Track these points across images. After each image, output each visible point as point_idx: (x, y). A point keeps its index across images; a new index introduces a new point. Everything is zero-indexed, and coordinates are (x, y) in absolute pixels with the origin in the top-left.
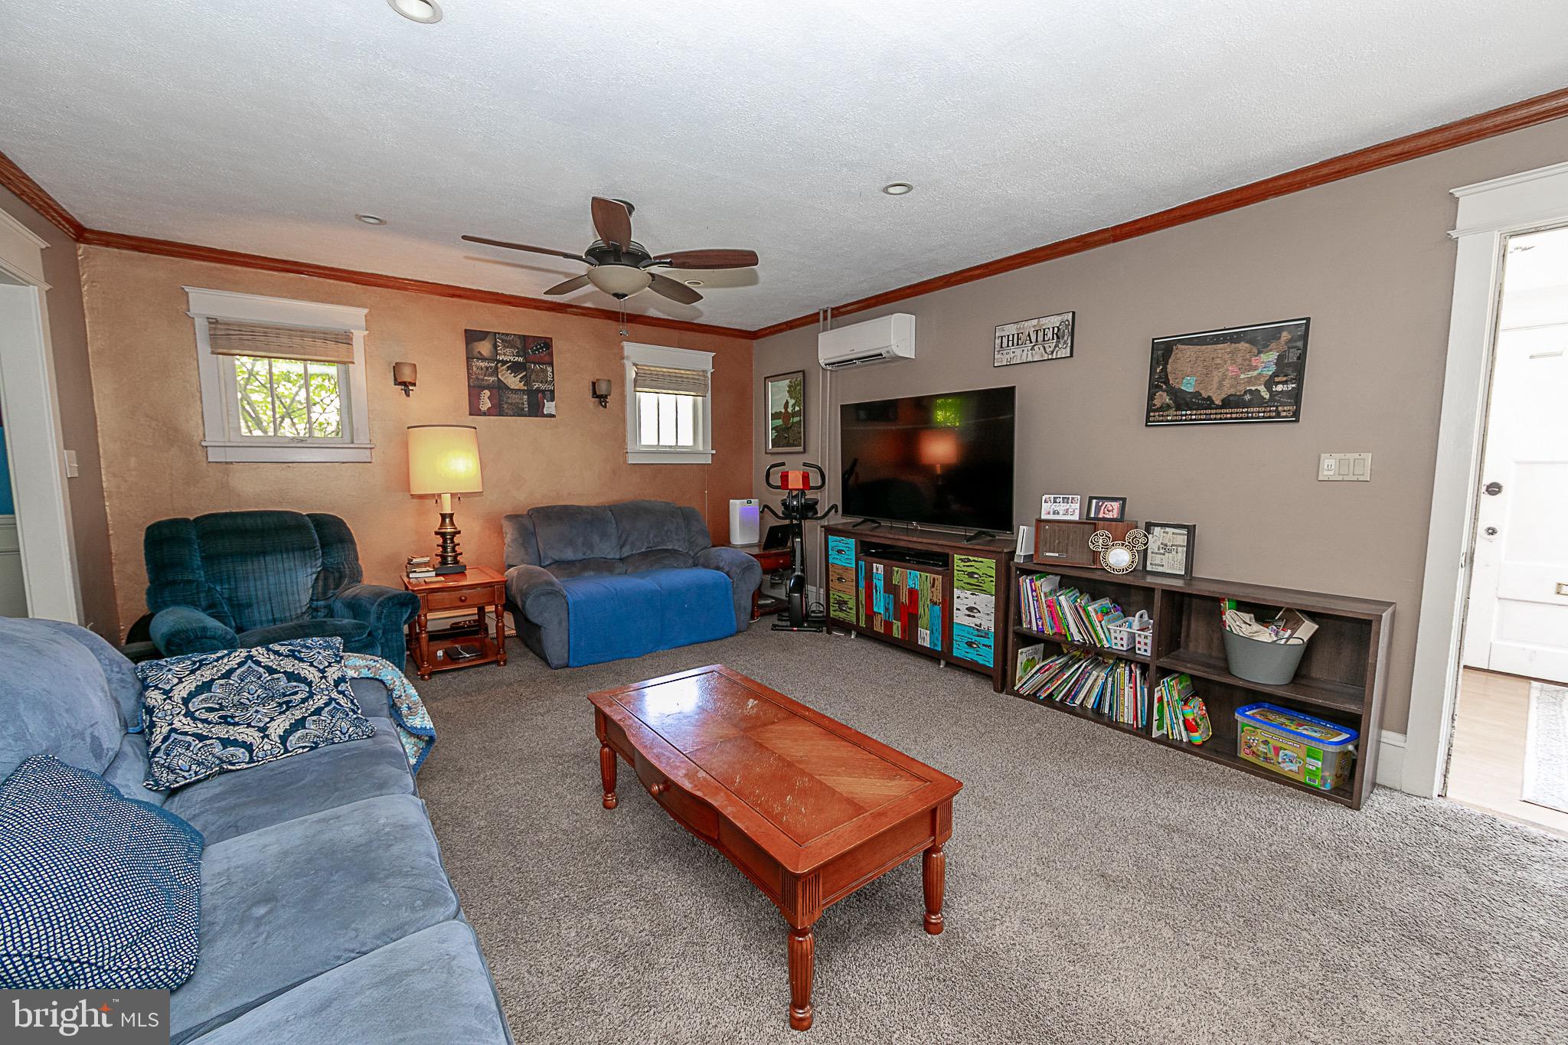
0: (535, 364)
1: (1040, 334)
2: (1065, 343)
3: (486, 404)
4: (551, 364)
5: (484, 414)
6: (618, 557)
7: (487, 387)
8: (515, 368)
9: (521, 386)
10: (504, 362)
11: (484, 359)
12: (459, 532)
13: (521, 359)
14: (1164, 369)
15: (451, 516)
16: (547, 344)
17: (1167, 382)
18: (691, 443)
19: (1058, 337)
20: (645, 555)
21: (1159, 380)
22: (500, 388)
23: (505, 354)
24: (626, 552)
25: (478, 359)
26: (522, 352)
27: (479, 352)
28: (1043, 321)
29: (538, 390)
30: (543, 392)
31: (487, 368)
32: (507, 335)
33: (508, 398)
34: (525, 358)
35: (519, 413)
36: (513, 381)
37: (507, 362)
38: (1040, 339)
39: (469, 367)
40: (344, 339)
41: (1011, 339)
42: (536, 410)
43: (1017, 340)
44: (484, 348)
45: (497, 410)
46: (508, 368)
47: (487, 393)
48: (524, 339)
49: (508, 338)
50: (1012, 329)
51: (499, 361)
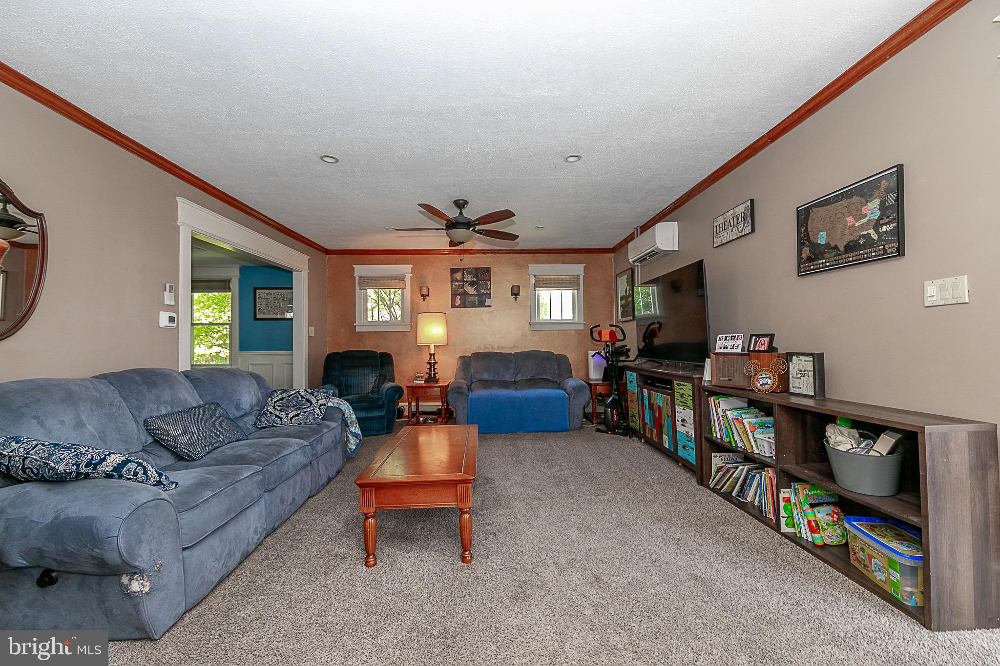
0: (481, 281)
1: (735, 219)
2: (748, 223)
3: (458, 302)
4: (490, 281)
5: (457, 307)
6: (513, 380)
7: (459, 294)
8: (472, 284)
9: (475, 292)
10: (467, 282)
11: (458, 281)
12: (437, 363)
13: (475, 280)
14: (806, 230)
15: (434, 354)
16: (487, 271)
17: (809, 240)
18: (571, 318)
19: (744, 219)
20: (528, 381)
21: (804, 239)
22: (465, 294)
23: (467, 278)
24: (519, 378)
25: (455, 281)
26: (476, 276)
27: (456, 278)
28: (736, 209)
29: (483, 294)
30: (485, 294)
31: (459, 285)
32: (469, 268)
33: (468, 299)
34: (477, 279)
35: (473, 306)
36: (471, 290)
37: (469, 281)
38: (735, 223)
39: (452, 285)
40: (402, 278)
41: (721, 226)
42: (481, 304)
43: (725, 227)
44: (458, 276)
45: (464, 305)
46: (469, 284)
47: (459, 297)
48: (477, 269)
49: (470, 270)
50: (721, 220)
51: (465, 281)
